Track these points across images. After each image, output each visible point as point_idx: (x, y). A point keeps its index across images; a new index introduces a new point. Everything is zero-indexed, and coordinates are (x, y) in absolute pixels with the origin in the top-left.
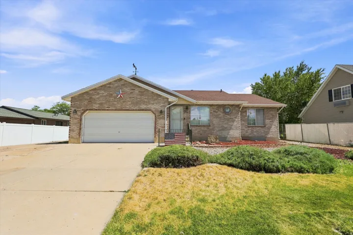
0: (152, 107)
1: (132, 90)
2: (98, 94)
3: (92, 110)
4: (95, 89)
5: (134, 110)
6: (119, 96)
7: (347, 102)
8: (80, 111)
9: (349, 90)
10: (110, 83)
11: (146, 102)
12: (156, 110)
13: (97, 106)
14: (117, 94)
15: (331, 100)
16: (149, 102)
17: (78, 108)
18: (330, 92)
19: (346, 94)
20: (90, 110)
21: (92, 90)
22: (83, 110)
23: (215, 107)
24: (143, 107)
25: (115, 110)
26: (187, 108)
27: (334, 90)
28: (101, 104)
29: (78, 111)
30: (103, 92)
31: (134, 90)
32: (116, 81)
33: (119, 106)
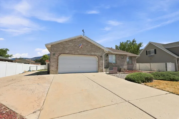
0: (97, 54)
1: (87, 44)
2: (68, 44)
3: (65, 54)
4: (66, 42)
5: (88, 55)
6: (81, 47)
7: (153, 56)
8: (57, 54)
9: (154, 51)
10: (75, 39)
11: (94, 51)
12: (99, 56)
13: (68, 51)
14: (79, 46)
15: (147, 54)
16: (95, 51)
17: (56, 52)
18: (147, 51)
19: (153, 53)
20: (64, 54)
21: (64, 42)
22: (59, 53)
23: (118, 55)
24: (93, 53)
25: (79, 54)
26: (107, 55)
27: (148, 51)
28: (70, 50)
29: (56, 54)
30: (71, 43)
31: (88, 44)
32: (78, 38)
33: (80, 52)
